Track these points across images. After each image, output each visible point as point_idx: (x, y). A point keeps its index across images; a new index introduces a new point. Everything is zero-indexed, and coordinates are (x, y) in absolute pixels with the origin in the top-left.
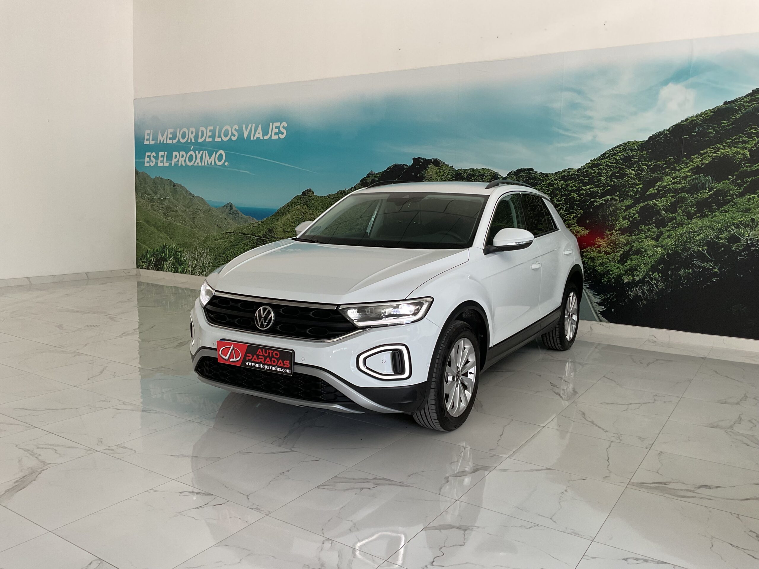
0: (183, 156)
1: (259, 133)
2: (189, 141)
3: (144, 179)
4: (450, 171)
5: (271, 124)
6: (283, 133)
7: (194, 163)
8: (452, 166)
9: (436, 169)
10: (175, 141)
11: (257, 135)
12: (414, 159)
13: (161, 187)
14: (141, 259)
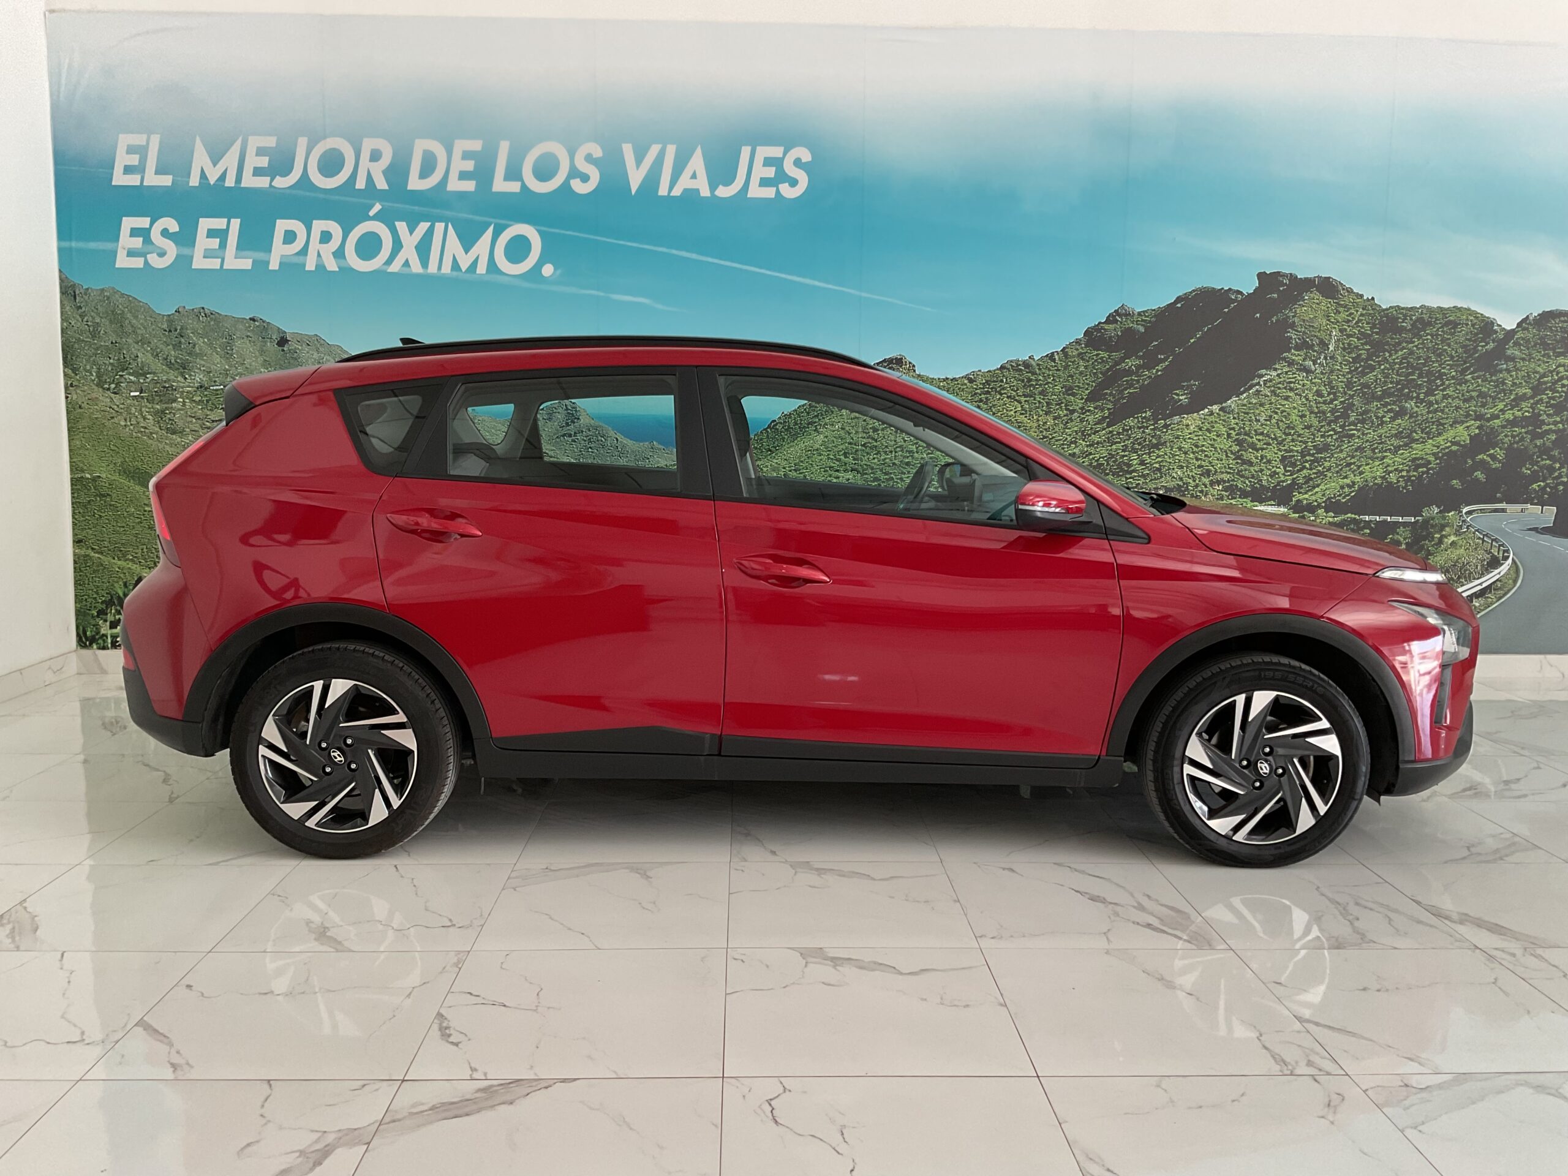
0: (326, 237)
1: (694, 176)
2: (361, 184)
3: (117, 319)
4: (1364, 312)
5: (746, 151)
6: (794, 183)
7: (389, 262)
8: (1373, 299)
9: (1325, 303)
10: (281, 182)
11: (684, 183)
12: (1261, 276)
13: (210, 345)
14: (102, 613)
